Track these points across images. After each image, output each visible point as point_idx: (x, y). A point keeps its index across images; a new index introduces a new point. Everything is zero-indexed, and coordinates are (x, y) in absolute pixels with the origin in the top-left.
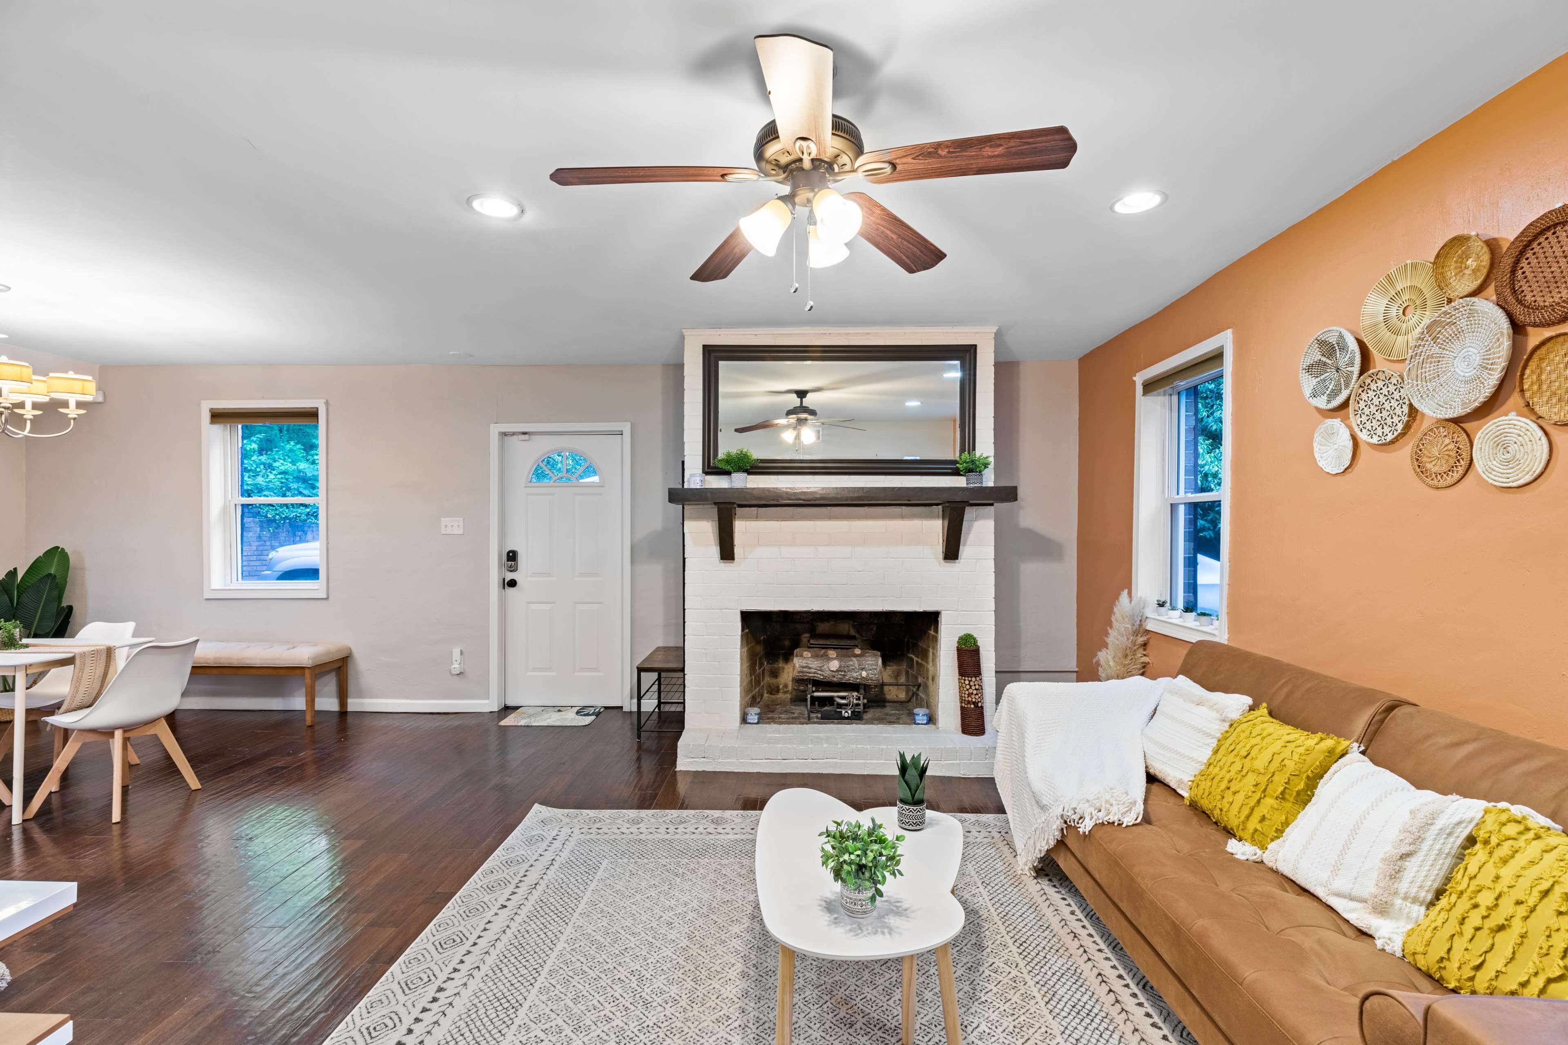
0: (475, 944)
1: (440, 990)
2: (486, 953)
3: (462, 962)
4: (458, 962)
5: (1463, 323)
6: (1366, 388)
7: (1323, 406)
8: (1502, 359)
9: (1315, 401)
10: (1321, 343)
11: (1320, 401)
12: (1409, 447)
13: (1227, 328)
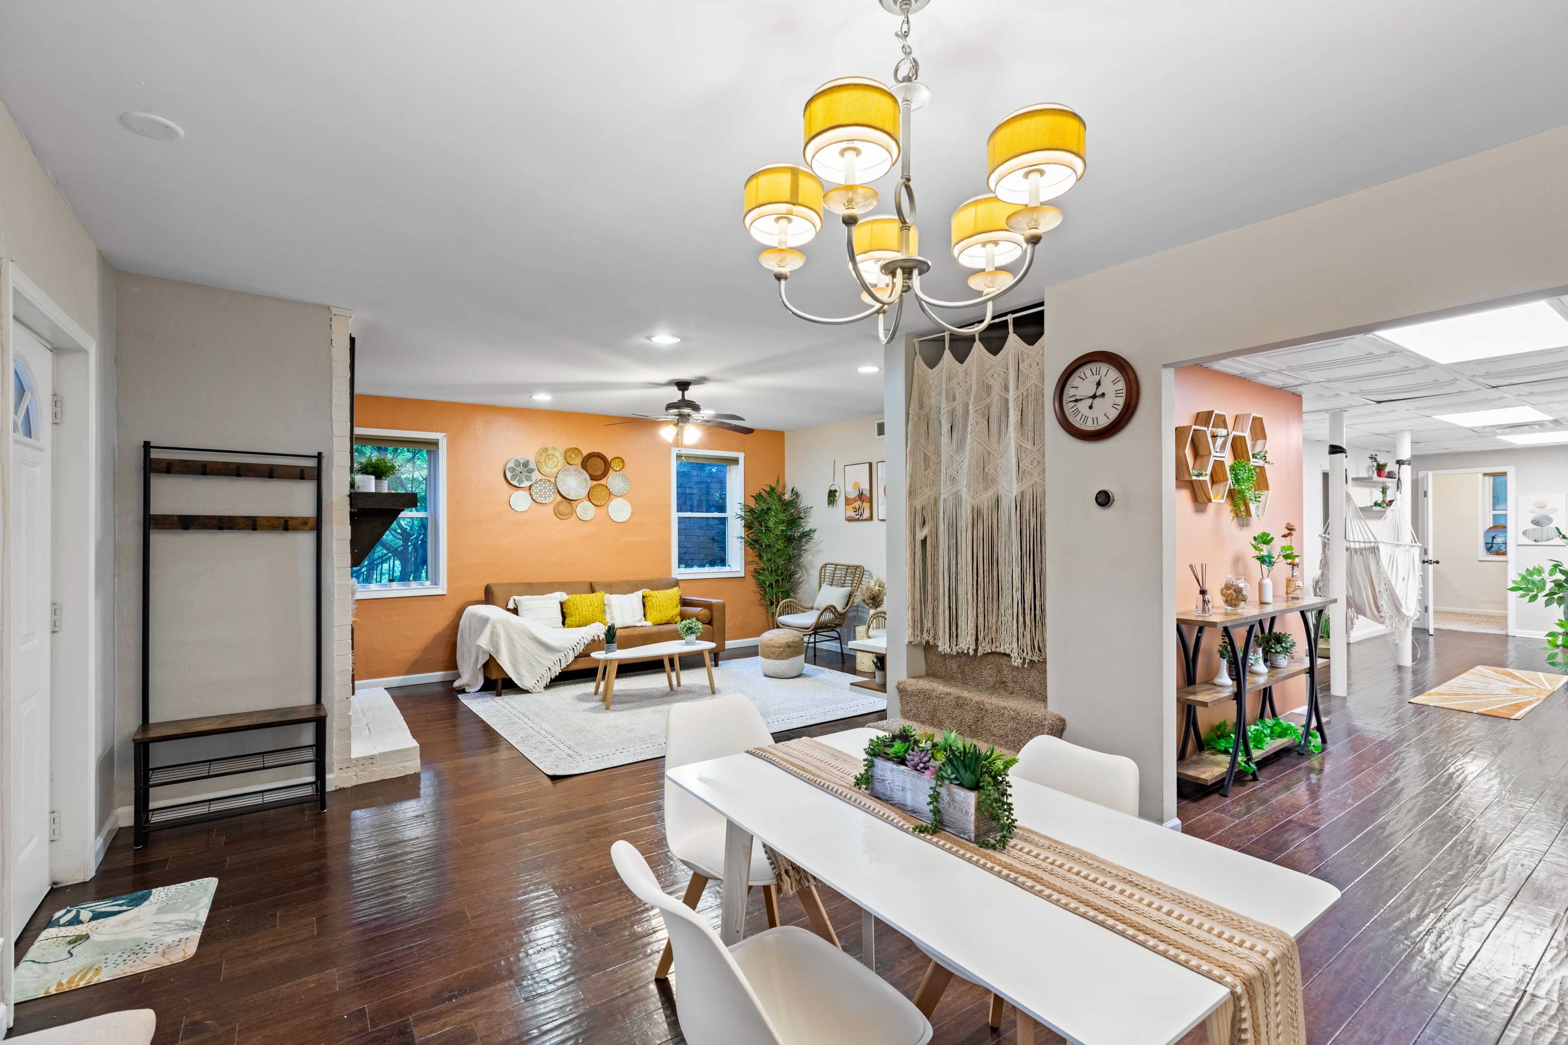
5: (572, 472)
6: (537, 483)
7: (518, 485)
8: (586, 486)
9: (512, 482)
10: (517, 460)
11: (515, 483)
12: (552, 506)
13: (441, 432)
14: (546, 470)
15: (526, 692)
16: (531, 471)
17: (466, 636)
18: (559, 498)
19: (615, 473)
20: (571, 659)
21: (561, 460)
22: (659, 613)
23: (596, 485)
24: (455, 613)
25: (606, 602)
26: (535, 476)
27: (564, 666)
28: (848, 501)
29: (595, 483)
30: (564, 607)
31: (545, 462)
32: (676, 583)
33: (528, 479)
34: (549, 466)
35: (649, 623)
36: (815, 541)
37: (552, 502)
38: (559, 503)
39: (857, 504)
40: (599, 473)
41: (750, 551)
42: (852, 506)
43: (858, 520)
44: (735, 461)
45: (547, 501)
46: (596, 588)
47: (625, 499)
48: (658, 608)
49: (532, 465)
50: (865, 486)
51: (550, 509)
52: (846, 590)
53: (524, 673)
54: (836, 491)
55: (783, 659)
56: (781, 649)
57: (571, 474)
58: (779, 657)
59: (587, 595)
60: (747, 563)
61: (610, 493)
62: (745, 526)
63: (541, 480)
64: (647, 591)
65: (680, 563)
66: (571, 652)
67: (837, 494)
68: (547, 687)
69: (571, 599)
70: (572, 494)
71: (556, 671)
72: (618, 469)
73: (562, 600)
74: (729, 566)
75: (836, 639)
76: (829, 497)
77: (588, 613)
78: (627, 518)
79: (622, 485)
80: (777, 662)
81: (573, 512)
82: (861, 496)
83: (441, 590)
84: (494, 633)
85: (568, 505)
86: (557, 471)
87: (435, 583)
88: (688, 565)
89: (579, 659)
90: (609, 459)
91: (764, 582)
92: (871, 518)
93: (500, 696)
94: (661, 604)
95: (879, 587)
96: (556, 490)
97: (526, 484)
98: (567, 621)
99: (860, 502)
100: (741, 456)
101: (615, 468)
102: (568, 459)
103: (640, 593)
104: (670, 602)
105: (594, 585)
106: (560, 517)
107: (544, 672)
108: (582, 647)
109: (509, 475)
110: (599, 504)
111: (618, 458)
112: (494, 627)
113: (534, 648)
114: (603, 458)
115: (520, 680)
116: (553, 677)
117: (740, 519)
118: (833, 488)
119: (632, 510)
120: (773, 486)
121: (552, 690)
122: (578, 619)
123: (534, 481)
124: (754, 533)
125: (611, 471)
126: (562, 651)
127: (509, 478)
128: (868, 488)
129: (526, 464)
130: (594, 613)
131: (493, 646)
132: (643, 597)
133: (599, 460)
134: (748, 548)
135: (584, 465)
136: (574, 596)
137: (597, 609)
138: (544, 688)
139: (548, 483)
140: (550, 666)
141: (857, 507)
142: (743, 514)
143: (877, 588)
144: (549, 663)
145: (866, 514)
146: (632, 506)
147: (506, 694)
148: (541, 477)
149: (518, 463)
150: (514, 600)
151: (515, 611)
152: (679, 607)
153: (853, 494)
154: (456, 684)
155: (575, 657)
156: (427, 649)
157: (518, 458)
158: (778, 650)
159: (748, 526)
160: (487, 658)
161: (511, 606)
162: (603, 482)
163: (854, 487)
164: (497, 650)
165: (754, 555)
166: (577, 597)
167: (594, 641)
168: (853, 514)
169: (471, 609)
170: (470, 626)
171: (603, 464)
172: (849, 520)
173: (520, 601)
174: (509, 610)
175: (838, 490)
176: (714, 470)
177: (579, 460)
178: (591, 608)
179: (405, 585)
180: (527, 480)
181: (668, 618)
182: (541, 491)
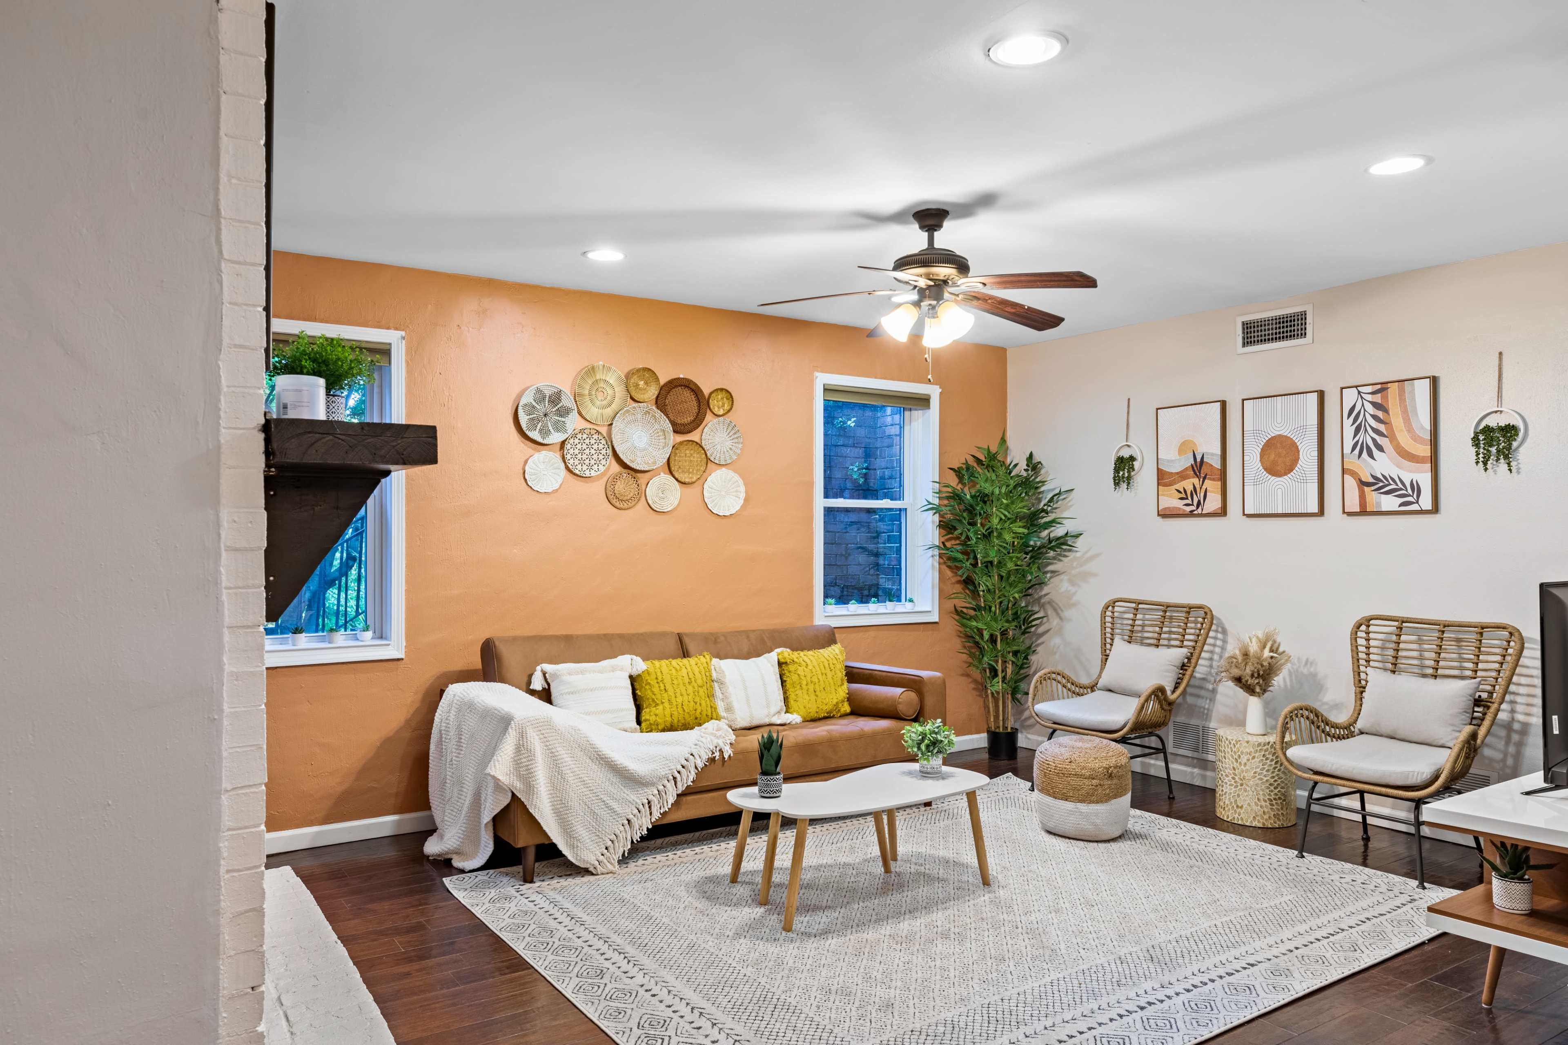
0: (1090, 1029)
1: (1142, 1008)
2: (1085, 1016)
3: (1111, 1020)
4: (1114, 1021)
5: (639, 416)
6: (574, 436)
7: (540, 440)
8: (666, 445)
9: (531, 434)
10: (539, 391)
11: (535, 435)
12: (603, 482)
13: (396, 329)
14: (592, 412)
15: (586, 872)
16: (564, 412)
17: (451, 746)
18: (616, 468)
19: (716, 420)
20: (671, 799)
21: (620, 391)
22: (813, 697)
23: (681, 443)
24: (419, 697)
25: (714, 675)
26: (573, 422)
27: (656, 815)
28: (1163, 478)
29: (680, 438)
30: (637, 686)
31: (590, 394)
32: (828, 637)
33: (560, 427)
34: (598, 403)
35: (794, 718)
36: (1078, 555)
37: (603, 474)
38: (616, 478)
39: (1188, 484)
40: (688, 419)
41: (949, 573)
42: (1177, 486)
43: (1191, 514)
44: (923, 402)
45: (593, 473)
46: (691, 646)
47: (735, 471)
48: (811, 687)
49: (567, 401)
50: (1210, 448)
51: (597, 489)
52: (1178, 654)
53: (582, 833)
54: (1132, 459)
55: (1097, 802)
56: (1094, 782)
57: (636, 420)
58: (1087, 798)
59: (679, 661)
60: (943, 596)
61: (708, 459)
62: (940, 526)
63: (582, 431)
64: (785, 653)
65: (826, 596)
66: (670, 786)
67: (1136, 464)
68: (624, 860)
69: (651, 670)
70: (639, 460)
71: (644, 824)
72: (721, 412)
73: (635, 673)
74: (911, 601)
75: (1157, 751)
76: (1117, 470)
77: (686, 698)
78: (738, 508)
79: (729, 443)
80: (1083, 807)
81: (641, 494)
82: (1198, 467)
83: (394, 649)
84: (522, 749)
85: (632, 481)
86: (612, 415)
87: (381, 635)
88: (842, 600)
89: (684, 799)
90: (706, 392)
91: (980, 632)
92: (1223, 512)
93: (532, 881)
94: (815, 679)
95: (1271, 651)
96: (610, 452)
97: (556, 438)
98: (645, 715)
99: (1196, 481)
100: (934, 392)
101: (716, 410)
102: (632, 389)
103: (773, 657)
104: (830, 675)
105: (686, 640)
106: (617, 504)
107: (619, 829)
108: (692, 776)
109: (523, 419)
110: (687, 480)
111: (722, 390)
112: (522, 735)
113: (599, 776)
114: (695, 390)
115: (572, 847)
116: (637, 837)
117: (931, 512)
118: (1126, 453)
119: (746, 492)
120: (993, 449)
121: (632, 865)
122: (668, 713)
123: (570, 431)
124: (957, 538)
125: (709, 416)
126: (653, 784)
127: (524, 425)
128: (1218, 451)
129: (556, 398)
130: (697, 699)
131: (520, 777)
132: (780, 664)
133: (687, 394)
134: (944, 567)
135: (660, 403)
136: (657, 663)
137: (701, 690)
138: (619, 862)
139: (595, 436)
140: (631, 817)
141: (1190, 488)
142: (936, 501)
143: (1267, 653)
144: (628, 810)
145: (1213, 503)
146: (746, 484)
147: (543, 876)
148: (585, 425)
149: (540, 396)
150: (544, 674)
151: (546, 695)
152: (846, 684)
153: (1177, 463)
154: (432, 847)
155: (678, 795)
156: (365, 770)
157: (540, 385)
158: (1086, 782)
159: (946, 526)
160: (506, 800)
161: (537, 684)
162: (694, 436)
163: (1181, 450)
164: (530, 787)
165: (954, 580)
166: (663, 665)
167: (712, 760)
168: (1180, 504)
169: (455, 690)
170: (459, 729)
171: (695, 403)
172: (1166, 514)
173: (555, 675)
174: (532, 693)
175: (1139, 458)
176: (851, 423)
177: (652, 392)
178: (690, 690)
179: (322, 639)
180: (558, 430)
181: (829, 707)
182: (582, 451)
